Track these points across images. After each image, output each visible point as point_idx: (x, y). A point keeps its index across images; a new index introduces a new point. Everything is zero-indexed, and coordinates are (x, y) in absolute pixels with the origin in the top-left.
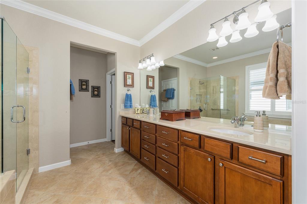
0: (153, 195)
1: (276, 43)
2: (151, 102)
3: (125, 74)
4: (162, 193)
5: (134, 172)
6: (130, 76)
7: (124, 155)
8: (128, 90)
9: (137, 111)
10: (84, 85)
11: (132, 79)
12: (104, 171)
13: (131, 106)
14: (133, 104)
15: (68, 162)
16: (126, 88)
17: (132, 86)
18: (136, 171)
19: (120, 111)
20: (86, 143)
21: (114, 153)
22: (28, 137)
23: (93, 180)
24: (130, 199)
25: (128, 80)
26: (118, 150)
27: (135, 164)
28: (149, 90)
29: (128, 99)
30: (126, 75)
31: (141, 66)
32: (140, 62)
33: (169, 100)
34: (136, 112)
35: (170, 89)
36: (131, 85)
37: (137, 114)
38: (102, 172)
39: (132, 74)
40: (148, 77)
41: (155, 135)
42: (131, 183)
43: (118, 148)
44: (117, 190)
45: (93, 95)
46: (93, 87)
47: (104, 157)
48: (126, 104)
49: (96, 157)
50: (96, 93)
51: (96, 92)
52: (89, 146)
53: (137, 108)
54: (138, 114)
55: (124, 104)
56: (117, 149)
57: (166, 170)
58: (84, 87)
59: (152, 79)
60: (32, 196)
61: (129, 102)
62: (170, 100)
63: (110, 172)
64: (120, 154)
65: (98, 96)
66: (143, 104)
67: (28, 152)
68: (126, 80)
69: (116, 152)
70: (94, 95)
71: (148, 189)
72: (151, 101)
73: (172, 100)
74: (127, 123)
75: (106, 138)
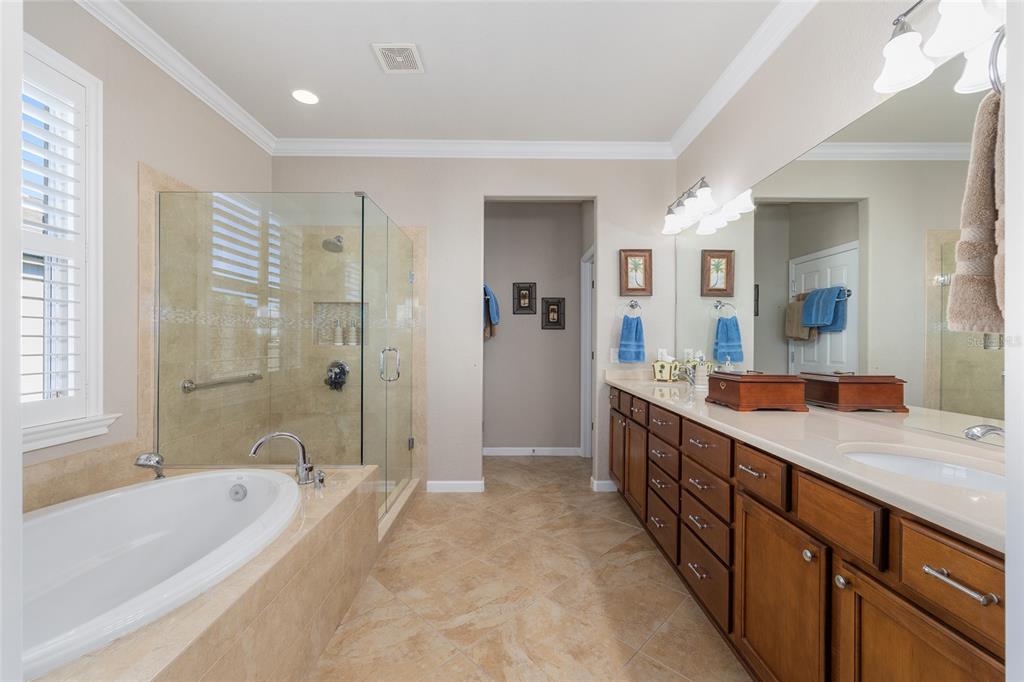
0: (649, 630)
1: (995, 95)
2: (717, 344)
3: (625, 255)
4: (682, 638)
5: (622, 553)
6: (640, 261)
7: (615, 503)
8: (632, 306)
9: (661, 372)
10: (524, 297)
11: (645, 270)
12: (546, 527)
13: (639, 356)
14: (648, 349)
15: (478, 485)
16: (627, 300)
17: (647, 290)
18: (629, 554)
19: (608, 370)
20: (526, 451)
21: (589, 491)
22: (411, 414)
23: (515, 537)
24: (582, 612)
25: (631, 274)
26: (602, 485)
27: (634, 534)
28: (713, 301)
29: (631, 331)
30: (626, 259)
31: (674, 223)
32: (670, 211)
33: (823, 336)
34: (658, 376)
35: (823, 291)
36: (643, 290)
37: (659, 380)
38: (541, 528)
39: (647, 254)
40: (707, 255)
41: (678, 450)
42: (599, 577)
43: (600, 479)
44: (559, 578)
45: (547, 324)
46: (547, 302)
47: (559, 494)
48: (623, 349)
49: (541, 490)
50: (553, 316)
51: (556, 314)
52: (534, 458)
53: (660, 363)
54: (663, 383)
55: (617, 350)
56: (596, 482)
57: (700, 569)
58: (525, 302)
59: (724, 261)
60: (408, 530)
61: (633, 343)
62: (828, 338)
63: (559, 533)
64: (603, 496)
65: (559, 324)
66: (686, 350)
67: (411, 444)
68: (627, 273)
69: (595, 489)
70: (549, 321)
71: (643, 609)
72: (717, 338)
73: (836, 336)
74: (619, 407)
75: (579, 446)
